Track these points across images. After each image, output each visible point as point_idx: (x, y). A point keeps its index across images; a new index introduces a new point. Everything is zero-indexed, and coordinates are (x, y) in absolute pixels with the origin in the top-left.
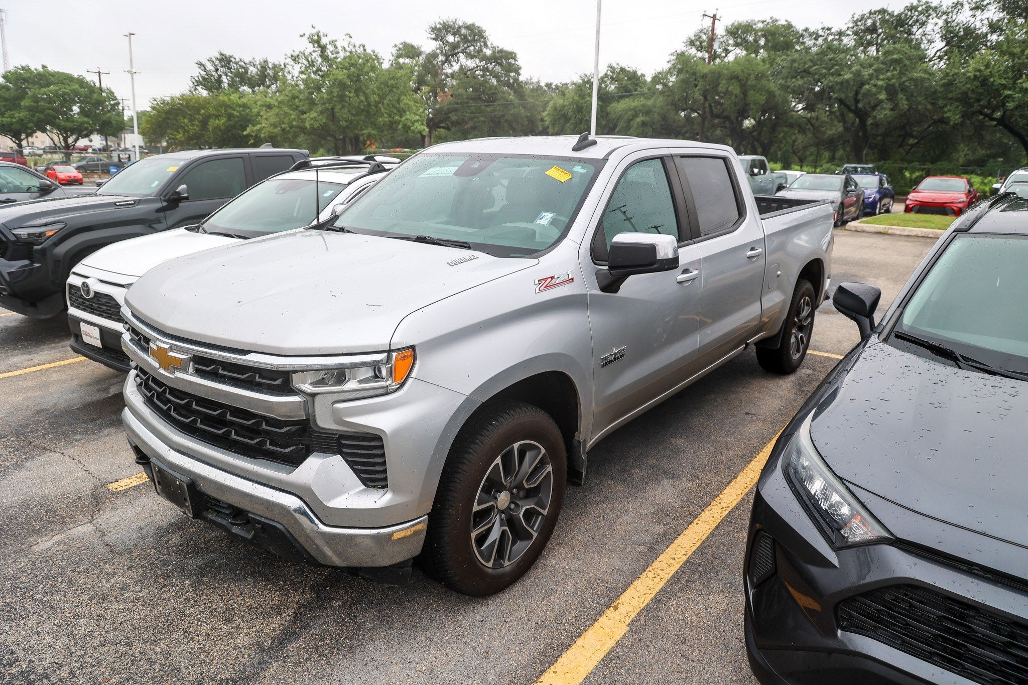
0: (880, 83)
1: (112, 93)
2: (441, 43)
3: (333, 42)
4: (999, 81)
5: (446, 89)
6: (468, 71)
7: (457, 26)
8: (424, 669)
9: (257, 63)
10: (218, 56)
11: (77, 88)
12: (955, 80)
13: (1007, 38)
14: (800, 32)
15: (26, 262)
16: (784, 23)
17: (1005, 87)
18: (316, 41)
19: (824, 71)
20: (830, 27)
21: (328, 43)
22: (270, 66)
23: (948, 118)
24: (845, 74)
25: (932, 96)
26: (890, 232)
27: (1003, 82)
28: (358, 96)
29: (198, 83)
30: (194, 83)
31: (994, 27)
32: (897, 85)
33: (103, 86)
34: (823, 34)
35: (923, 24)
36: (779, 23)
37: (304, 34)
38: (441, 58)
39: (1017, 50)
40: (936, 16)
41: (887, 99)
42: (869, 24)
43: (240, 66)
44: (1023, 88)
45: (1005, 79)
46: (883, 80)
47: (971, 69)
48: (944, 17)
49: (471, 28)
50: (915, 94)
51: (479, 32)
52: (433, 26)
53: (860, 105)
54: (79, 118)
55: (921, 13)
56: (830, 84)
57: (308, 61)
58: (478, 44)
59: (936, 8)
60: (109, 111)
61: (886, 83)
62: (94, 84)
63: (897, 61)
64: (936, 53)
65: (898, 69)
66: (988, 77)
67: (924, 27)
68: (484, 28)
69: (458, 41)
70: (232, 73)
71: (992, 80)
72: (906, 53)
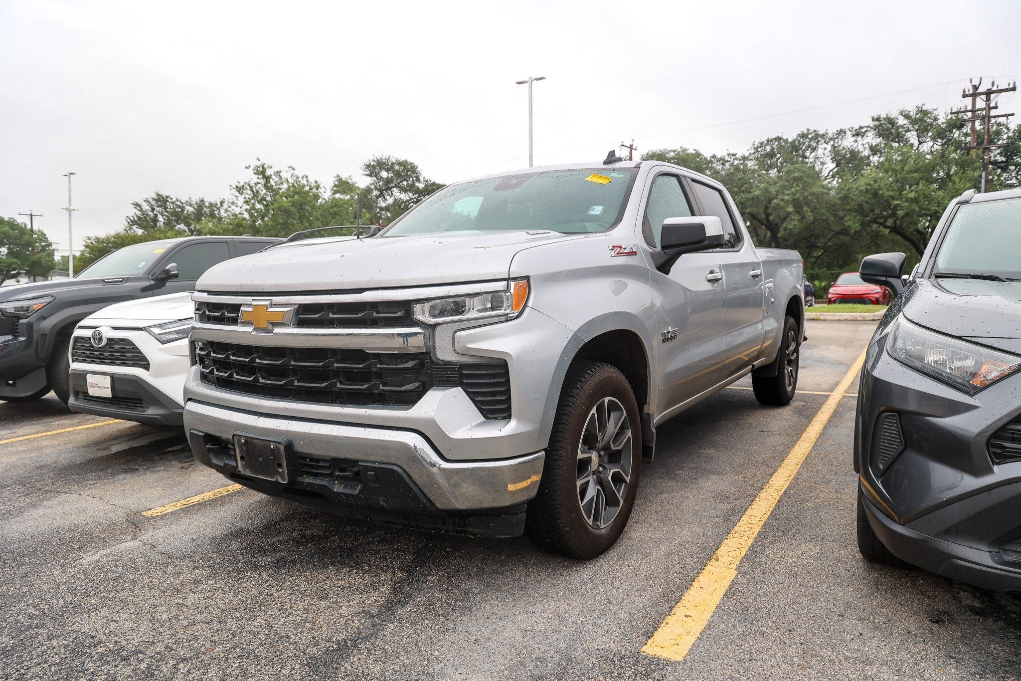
0: (787, 198)
1: (43, 235)
2: (375, 179)
3: (278, 173)
4: (887, 193)
5: (381, 222)
6: (402, 203)
7: (390, 163)
8: (550, 616)
9: (194, 203)
10: (155, 197)
11: (7, 230)
12: (850, 194)
13: (886, 159)
14: (709, 159)
15: (10, 337)
16: (693, 152)
17: (893, 198)
18: (261, 172)
19: (736, 189)
20: (735, 153)
21: (272, 174)
22: (207, 204)
23: (849, 226)
24: (755, 191)
25: (833, 208)
26: (822, 318)
27: (891, 194)
28: (302, 222)
29: (133, 223)
30: (129, 223)
31: (874, 150)
32: (801, 198)
33: (35, 228)
34: (729, 159)
35: (814, 149)
36: (689, 152)
37: (250, 166)
38: (375, 193)
39: (898, 168)
40: (825, 142)
41: (795, 212)
42: (769, 150)
43: (176, 205)
44: (908, 198)
45: (892, 191)
46: (788, 195)
47: (862, 183)
48: (832, 143)
49: (403, 164)
50: (818, 207)
51: (412, 167)
52: (368, 164)
53: (771, 218)
54: (7, 259)
55: (811, 140)
56: (743, 200)
57: (252, 191)
58: (411, 179)
59: (823, 135)
60: (39, 252)
61: (792, 198)
62: (25, 226)
63: (797, 179)
64: (829, 173)
65: (800, 185)
66: (877, 191)
67: (815, 151)
68: (416, 164)
69: (392, 177)
70: (168, 212)
71: (881, 192)
72: (805, 172)
